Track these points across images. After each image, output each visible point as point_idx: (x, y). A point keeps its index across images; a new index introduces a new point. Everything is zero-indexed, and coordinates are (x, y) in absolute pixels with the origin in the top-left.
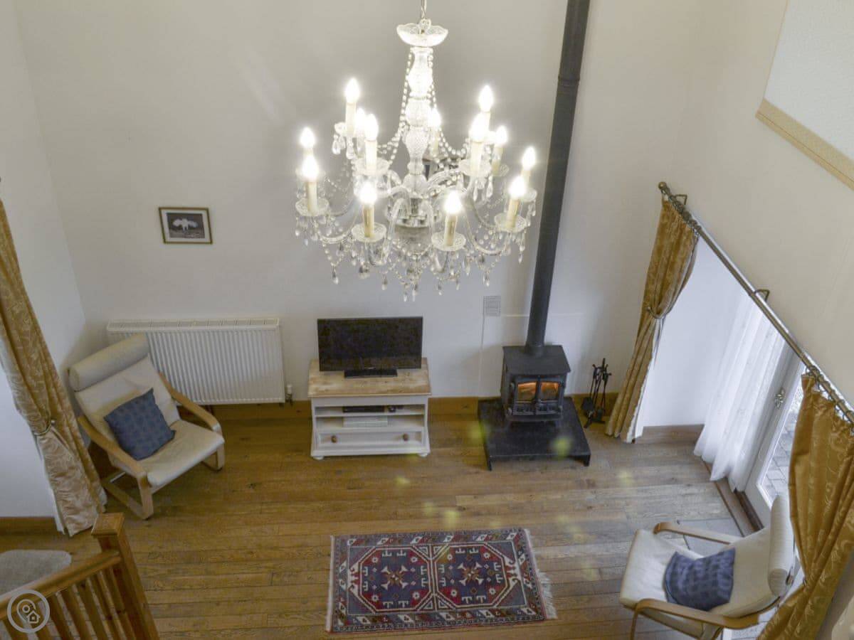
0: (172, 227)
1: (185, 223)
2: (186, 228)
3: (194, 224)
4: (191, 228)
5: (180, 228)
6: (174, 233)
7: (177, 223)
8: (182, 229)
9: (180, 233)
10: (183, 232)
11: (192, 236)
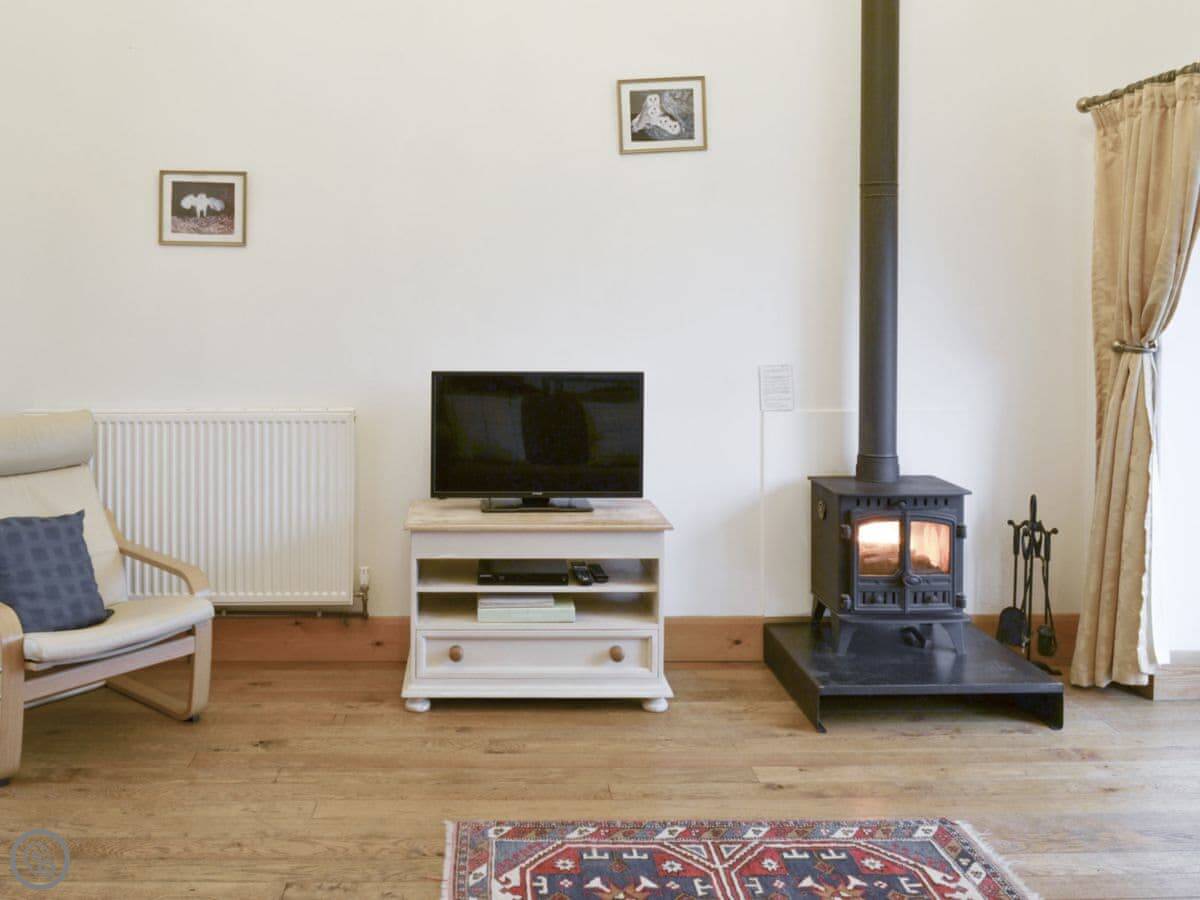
0: (179, 212)
1: (200, 203)
2: (202, 213)
3: (218, 205)
4: (211, 211)
5: (191, 212)
6: (181, 224)
7: (187, 202)
8: (195, 215)
9: (191, 224)
10: (196, 221)
11: (212, 229)
